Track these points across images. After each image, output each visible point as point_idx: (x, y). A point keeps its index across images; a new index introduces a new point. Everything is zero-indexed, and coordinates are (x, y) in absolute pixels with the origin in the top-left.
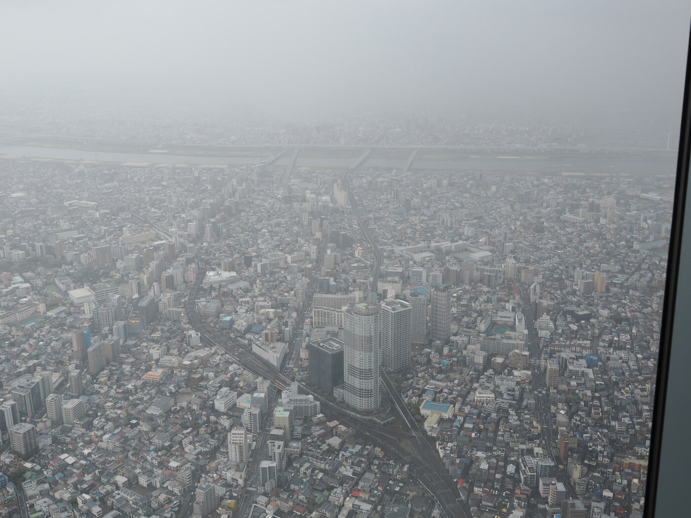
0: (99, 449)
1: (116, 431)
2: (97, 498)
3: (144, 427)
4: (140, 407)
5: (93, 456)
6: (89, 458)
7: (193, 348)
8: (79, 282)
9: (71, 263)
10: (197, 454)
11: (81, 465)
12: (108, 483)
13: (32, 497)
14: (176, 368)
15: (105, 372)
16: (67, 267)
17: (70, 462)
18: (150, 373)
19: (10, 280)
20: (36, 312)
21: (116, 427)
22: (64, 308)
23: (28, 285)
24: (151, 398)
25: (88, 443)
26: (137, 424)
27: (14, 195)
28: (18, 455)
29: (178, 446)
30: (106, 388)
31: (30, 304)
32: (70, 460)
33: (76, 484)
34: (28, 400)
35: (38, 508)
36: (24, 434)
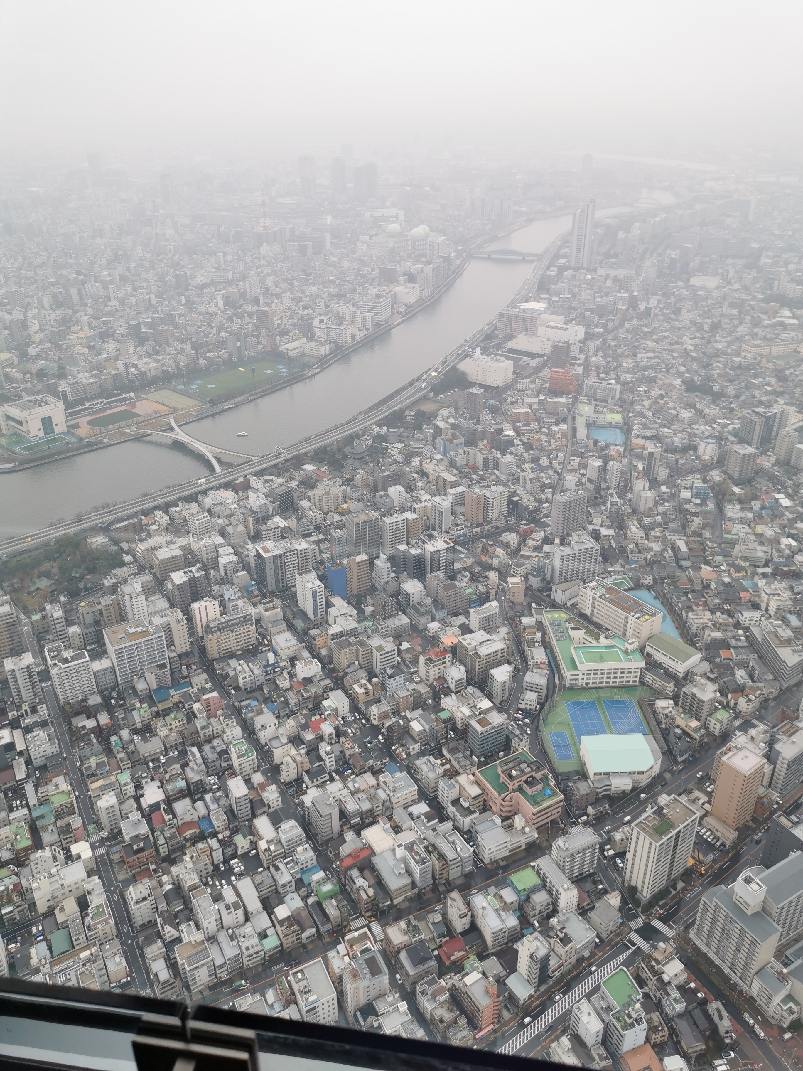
13: (732, 520)
17: (785, 505)
19: (777, 312)
23: (795, 321)
28: (730, 477)
33: (785, 527)
34: (758, 428)
35: (734, 531)
36: (744, 455)
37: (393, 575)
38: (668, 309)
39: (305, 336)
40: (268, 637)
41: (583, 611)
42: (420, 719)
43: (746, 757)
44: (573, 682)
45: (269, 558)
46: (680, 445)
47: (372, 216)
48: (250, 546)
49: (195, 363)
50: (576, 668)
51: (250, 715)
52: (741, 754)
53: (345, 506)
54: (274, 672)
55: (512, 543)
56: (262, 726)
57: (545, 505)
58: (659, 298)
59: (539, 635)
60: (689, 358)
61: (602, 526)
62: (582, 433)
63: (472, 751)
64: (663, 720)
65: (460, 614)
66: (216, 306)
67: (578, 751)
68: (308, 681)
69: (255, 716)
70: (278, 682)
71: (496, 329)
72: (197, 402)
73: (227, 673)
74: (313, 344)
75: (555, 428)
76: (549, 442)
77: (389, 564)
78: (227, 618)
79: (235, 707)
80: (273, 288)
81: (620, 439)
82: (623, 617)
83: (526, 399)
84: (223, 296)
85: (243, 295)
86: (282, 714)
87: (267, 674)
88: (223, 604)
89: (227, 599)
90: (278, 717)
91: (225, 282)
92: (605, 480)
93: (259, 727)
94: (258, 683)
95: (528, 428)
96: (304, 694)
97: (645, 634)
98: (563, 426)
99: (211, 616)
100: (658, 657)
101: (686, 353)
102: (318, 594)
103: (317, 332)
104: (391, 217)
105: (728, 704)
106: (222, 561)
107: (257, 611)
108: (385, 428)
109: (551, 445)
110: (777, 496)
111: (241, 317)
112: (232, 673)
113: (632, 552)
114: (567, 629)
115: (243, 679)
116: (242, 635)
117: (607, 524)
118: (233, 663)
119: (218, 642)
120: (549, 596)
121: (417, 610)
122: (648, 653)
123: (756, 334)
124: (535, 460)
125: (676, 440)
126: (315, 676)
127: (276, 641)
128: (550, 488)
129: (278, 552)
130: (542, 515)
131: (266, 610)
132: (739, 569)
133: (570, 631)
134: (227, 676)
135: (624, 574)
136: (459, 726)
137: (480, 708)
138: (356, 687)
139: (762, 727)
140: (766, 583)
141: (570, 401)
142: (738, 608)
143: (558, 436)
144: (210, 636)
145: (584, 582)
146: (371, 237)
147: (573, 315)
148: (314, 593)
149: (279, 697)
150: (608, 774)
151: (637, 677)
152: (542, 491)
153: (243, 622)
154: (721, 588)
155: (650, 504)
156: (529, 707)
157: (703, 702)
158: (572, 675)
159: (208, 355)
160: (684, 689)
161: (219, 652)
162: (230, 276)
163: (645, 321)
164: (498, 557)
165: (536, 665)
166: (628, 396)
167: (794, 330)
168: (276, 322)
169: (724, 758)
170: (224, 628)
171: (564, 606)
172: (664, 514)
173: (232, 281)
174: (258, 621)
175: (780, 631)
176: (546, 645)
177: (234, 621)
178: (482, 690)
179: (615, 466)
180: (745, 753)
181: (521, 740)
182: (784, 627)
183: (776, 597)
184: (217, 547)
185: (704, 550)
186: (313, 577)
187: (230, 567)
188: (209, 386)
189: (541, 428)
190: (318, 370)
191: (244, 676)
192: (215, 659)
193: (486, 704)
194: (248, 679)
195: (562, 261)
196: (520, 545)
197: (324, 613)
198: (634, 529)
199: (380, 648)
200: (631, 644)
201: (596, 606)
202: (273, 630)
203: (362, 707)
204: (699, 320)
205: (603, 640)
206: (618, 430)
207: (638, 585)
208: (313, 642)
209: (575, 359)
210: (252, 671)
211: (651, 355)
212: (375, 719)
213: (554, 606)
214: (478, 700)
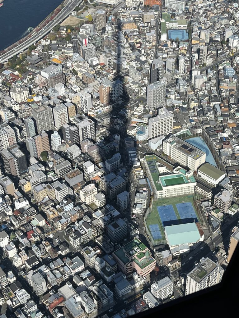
41: (165, 153)
50: (162, 189)
59: (142, 171)
62: (164, 37)
68: (22, 210)
70: (6, 212)
77: (59, 137)
82: (186, 158)
96: (21, 218)
97: (197, 166)
100: (204, 177)
108: (49, 41)
114: (157, 167)
120: (147, 145)
122: (199, 175)
135: (187, 128)
138: (48, 211)
151: (193, 190)
157: (225, 202)
158: (159, 193)
171: (155, 150)
193: (116, 213)
199: (59, 189)
200: (189, 174)
201: (172, 151)
205: (175, 171)
207: (194, 135)
214: (112, 211)
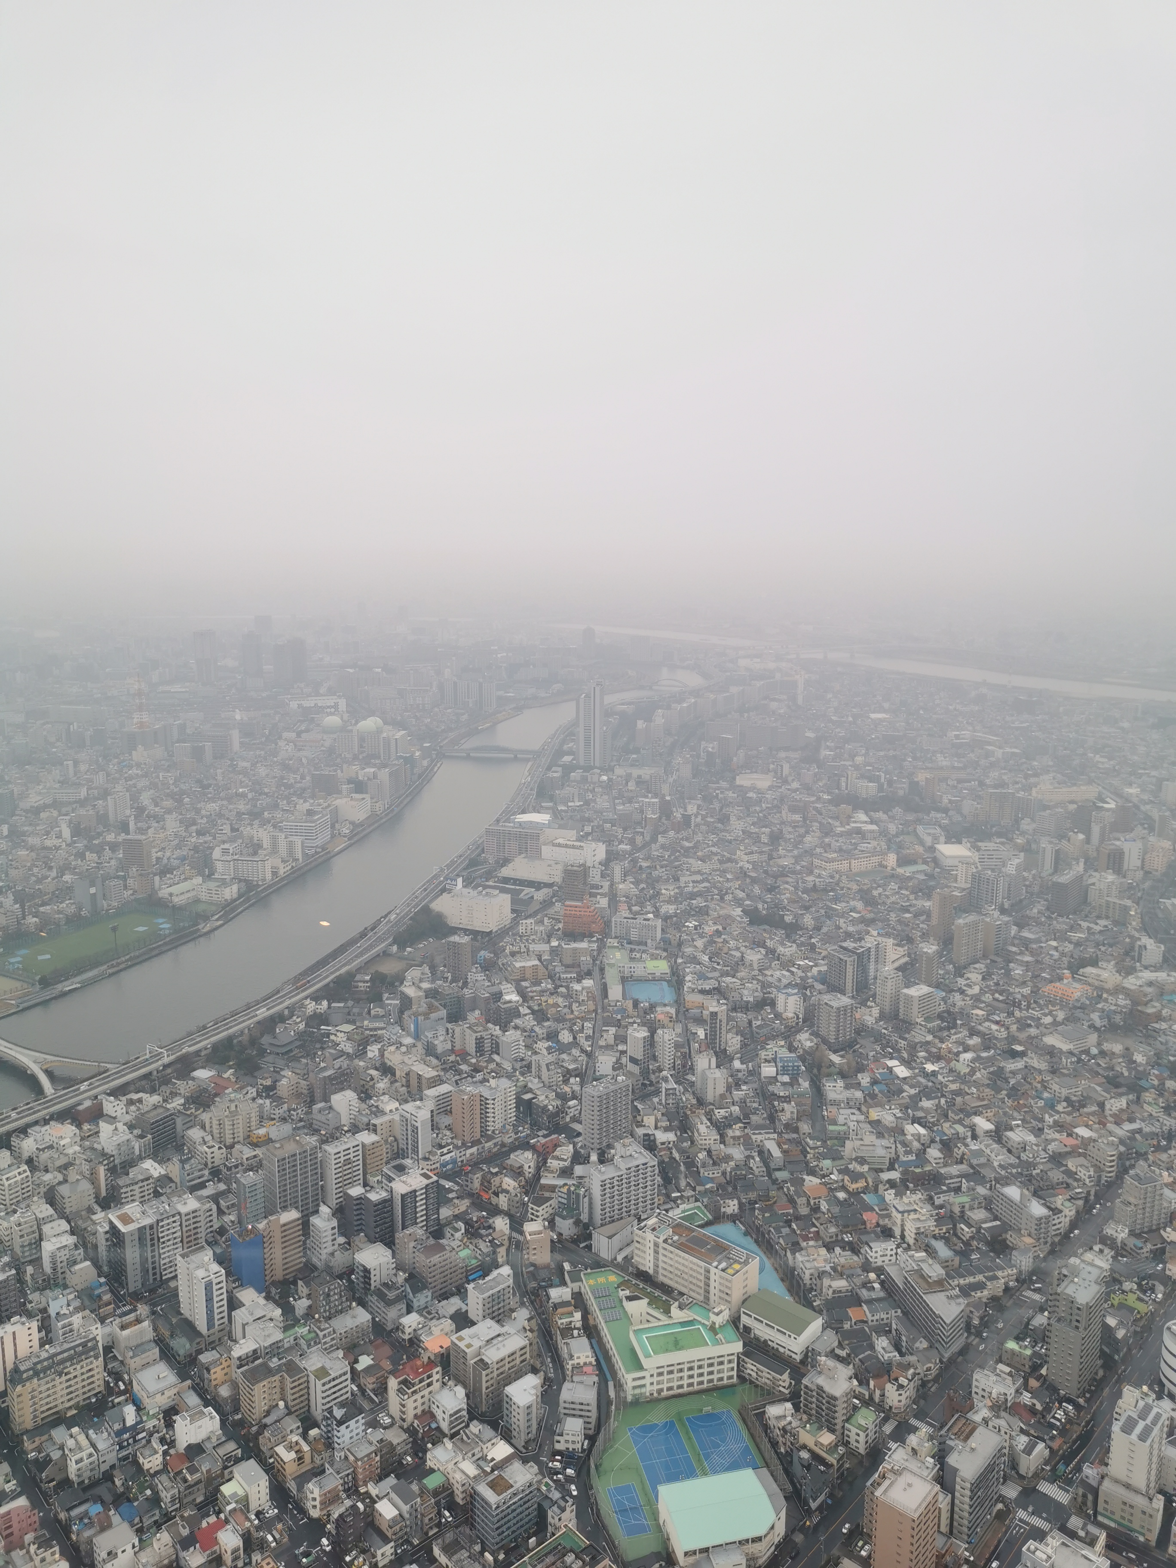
0: (951, 1070)
1: (984, 1055)
2: (938, 1139)
3: (1036, 1062)
4: (1033, 1031)
5: (940, 1077)
6: (932, 1078)
7: (1146, 968)
8: (953, 837)
9: (945, 811)
10: (1134, 1132)
11: (919, 1082)
12: (960, 1122)
13: (836, 1103)
14: (1108, 991)
15: (977, 966)
16: (939, 815)
17: (901, 1075)
18: (1058, 984)
19: (850, 817)
20: (881, 865)
21: (987, 1048)
22: (924, 867)
23: (874, 827)
24: (1055, 1023)
25: (936, 1058)
26: (1023, 1054)
27: (873, 716)
28: (825, 1041)
29: (1095, 1108)
30: (976, 990)
31: (874, 853)
32: (902, 1072)
33: (907, 1108)
34: (850, 969)
35: (841, 1119)
36: (838, 1009)
37: (342, 1240)
38: (712, 817)
39: (201, 873)
40: (126, 1377)
41: (642, 1268)
42: (393, 1495)
43: (910, 1485)
44: (637, 1391)
45: (131, 1233)
46: (751, 999)
47: (300, 706)
48: (99, 1216)
49: (19, 923)
50: (640, 1367)
51: (87, 1534)
52: (902, 1481)
53: (262, 1131)
54: (135, 1441)
55: (526, 1167)
56: (109, 1554)
57: (571, 1103)
58: (699, 802)
59: (578, 1316)
60: (748, 880)
61: (656, 1128)
62: (615, 992)
63: (482, 1543)
64: (781, 1439)
65: (452, 1295)
66: (59, 836)
67: (655, 1515)
68: (195, 1450)
69: (95, 1535)
70: (141, 1460)
71: (483, 851)
72: (18, 984)
73: (48, 1455)
74: (212, 885)
75: (577, 987)
76: (570, 1007)
77: (335, 1223)
78: (52, 1351)
79: (59, 1521)
80: (152, 807)
81: (669, 995)
82: (702, 1271)
83: (532, 947)
84: (70, 822)
85: (103, 819)
86: (147, 1522)
87: (122, 1448)
88: (45, 1327)
89: (53, 1315)
90: (140, 1531)
91: (75, 802)
92: (655, 1058)
93: (104, 1555)
94: (104, 1467)
95: (538, 988)
96: (188, 1476)
97: (737, 1296)
98: (588, 983)
99: (23, 1350)
100: (762, 1331)
101: (743, 874)
102: (215, 1287)
103: (219, 866)
104: (328, 707)
105: (871, 1398)
106: (48, 1247)
107: (108, 1329)
108: (325, 1003)
109: (572, 1012)
110: (890, 1063)
111: (99, 851)
112: (55, 1455)
113: (704, 1165)
114: (621, 1301)
115: (77, 1462)
116: (79, 1379)
117: (664, 1124)
118: (59, 1434)
119: (33, 1397)
120: (589, 1247)
121: (381, 1296)
122: (744, 1326)
123: (829, 845)
124: (552, 1036)
125: (746, 992)
126: (209, 1438)
127: (139, 1383)
128: (576, 1076)
129: (147, 1221)
130: (568, 1119)
131: (123, 1327)
132: (856, 1177)
133: (626, 1304)
134: (48, 1461)
135: (697, 1200)
136: (459, 1499)
137: (493, 1459)
138: (280, 1450)
139: (924, 1430)
140: (896, 1195)
141: (595, 946)
142: (864, 1238)
143: (581, 998)
144: (19, 1388)
145: (640, 1220)
146: (299, 734)
147: (588, 829)
148: (208, 1287)
149: (142, 1490)
150: (706, 1550)
151: (732, 1369)
152: (566, 1081)
153: (80, 1355)
154: (836, 1210)
155: (721, 1089)
156: (571, 1447)
157: (835, 1399)
158: (634, 1380)
159: (42, 909)
160: (805, 1381)
161: (35, 1417)
162: (83, 792)
163: (684, 834)
164: (507, 1192)
165: (578, 1368)
166: (673, 936)
167: (875, 839)
168: (154, 855)
169: (878, 1493)
170: (45, 1370)
171: (612, 1261)
172: (743, 1103)
173: (86, 799)
174: (108, 1349)
175: (924, 1266)
176: (590, 1331)
177: (66, 1355)
178: (494, 1425)
179: (667, 1037)
180: (906, 1478)
181: (563, 1510)
182: (930, 1261)
183: (913, 1216)
184: (39, 1223)
185: (804, 1153)
186: (206, 1259)
187: (63, 1256)
188: (40, 958)
189: (557, 987)
190: (221, 922)
191: (77, 1457)
192: (27, 1432)
193: (501, 1450)
194: (86, 1462)
195: (567, 759)
196: (538, 1169)
197: (226, 1320)
198: (702, 1128)
199: (322, 1373)
200: (718, 1314)
201: (661, 1257)
202: (134, 1363)
203: (292, 1486)
204: (753, 829)
205: (674, 1310)
206: (665, 983)
207: (718, 1218)
208: (206, 1375)
209: (597, 887)
210: (93, 1445)
211: (698, 878)
212: (314, 1507)
213: (598, 1264)
214: (489, 1444)
